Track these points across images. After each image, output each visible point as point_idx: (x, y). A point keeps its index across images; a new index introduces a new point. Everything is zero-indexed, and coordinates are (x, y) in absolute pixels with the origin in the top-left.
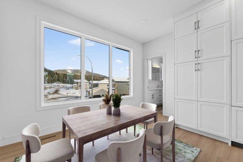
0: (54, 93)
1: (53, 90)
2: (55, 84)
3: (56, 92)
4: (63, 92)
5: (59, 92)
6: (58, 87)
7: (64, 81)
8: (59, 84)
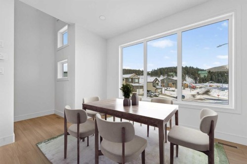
0: (203, 94)
1: (204, 90)
2: (207, 84)
3: (207, 93)
4: (215, 93)
5: (210, 93)
6: (209, 88)
7: (218, 80)
8: (211, 84)
